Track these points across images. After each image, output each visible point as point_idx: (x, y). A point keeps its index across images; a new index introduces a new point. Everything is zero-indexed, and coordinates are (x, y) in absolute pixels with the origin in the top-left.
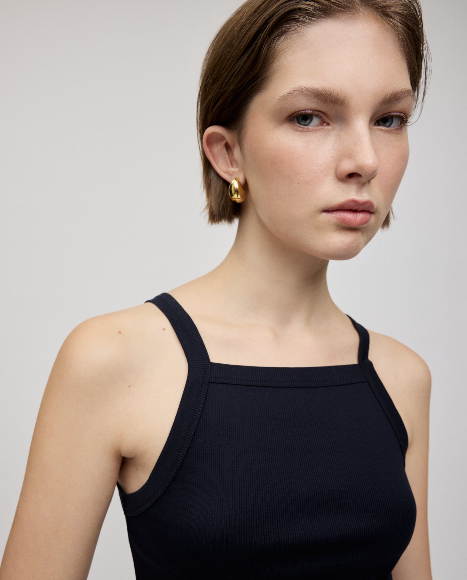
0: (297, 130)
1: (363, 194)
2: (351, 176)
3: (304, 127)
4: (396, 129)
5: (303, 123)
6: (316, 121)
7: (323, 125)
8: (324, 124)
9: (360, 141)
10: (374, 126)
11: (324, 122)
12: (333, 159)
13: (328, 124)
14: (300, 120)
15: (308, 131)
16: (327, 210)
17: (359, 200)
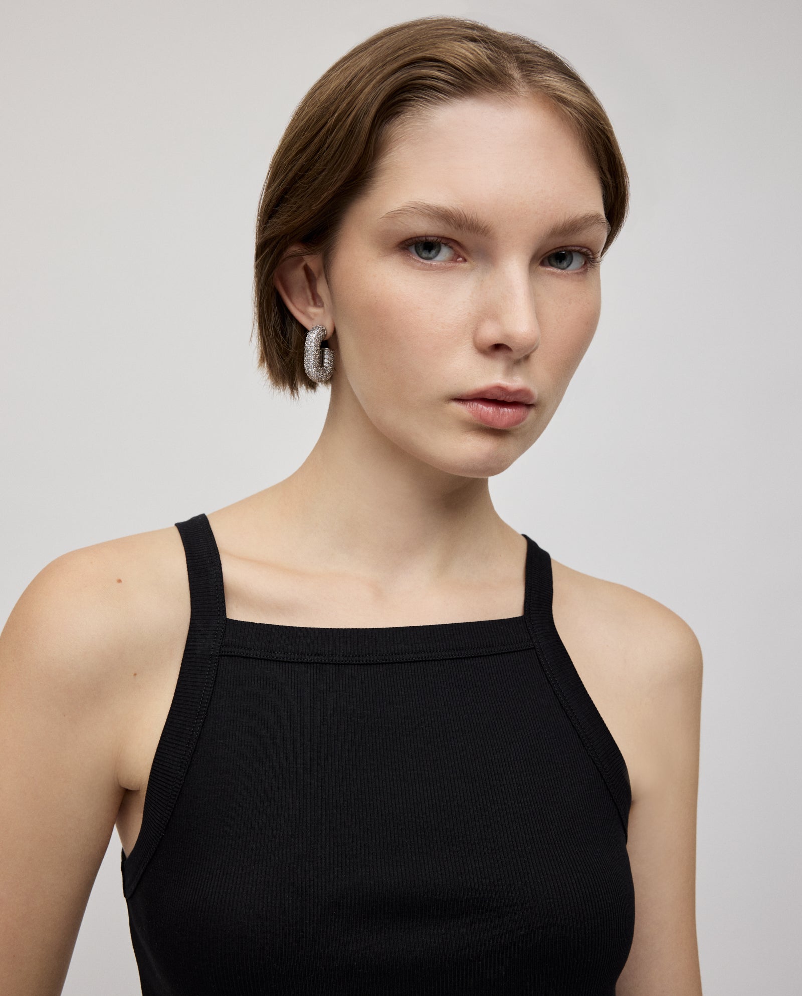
0: (413, 267)
1: (515, 378)
2: (498, 347)
3: (426, 262)
4: (577, 274)
5: (424, 254)
6: (445, 253)
7: (456, 261)
8: (458, 260)
9: (511, 293)
10: (540, 267)
11: (459, 256)
12: (469, 318)
13: (465, 260)
14: (421, 250)
15: (431, 268)
16: (459, 398)
17: (507, 387)
